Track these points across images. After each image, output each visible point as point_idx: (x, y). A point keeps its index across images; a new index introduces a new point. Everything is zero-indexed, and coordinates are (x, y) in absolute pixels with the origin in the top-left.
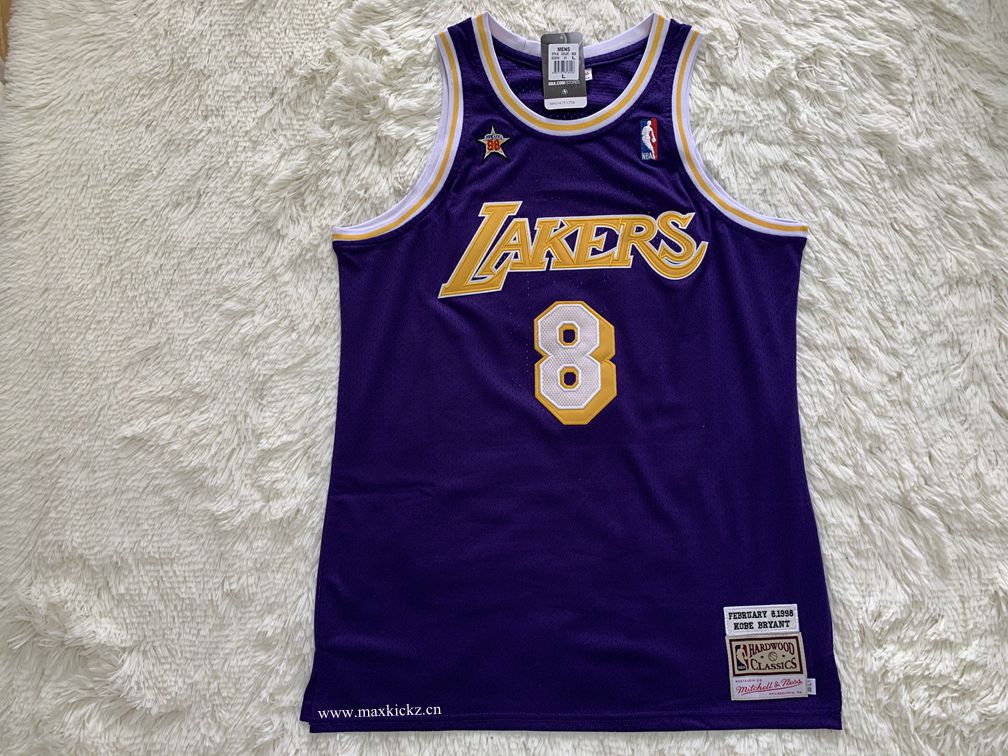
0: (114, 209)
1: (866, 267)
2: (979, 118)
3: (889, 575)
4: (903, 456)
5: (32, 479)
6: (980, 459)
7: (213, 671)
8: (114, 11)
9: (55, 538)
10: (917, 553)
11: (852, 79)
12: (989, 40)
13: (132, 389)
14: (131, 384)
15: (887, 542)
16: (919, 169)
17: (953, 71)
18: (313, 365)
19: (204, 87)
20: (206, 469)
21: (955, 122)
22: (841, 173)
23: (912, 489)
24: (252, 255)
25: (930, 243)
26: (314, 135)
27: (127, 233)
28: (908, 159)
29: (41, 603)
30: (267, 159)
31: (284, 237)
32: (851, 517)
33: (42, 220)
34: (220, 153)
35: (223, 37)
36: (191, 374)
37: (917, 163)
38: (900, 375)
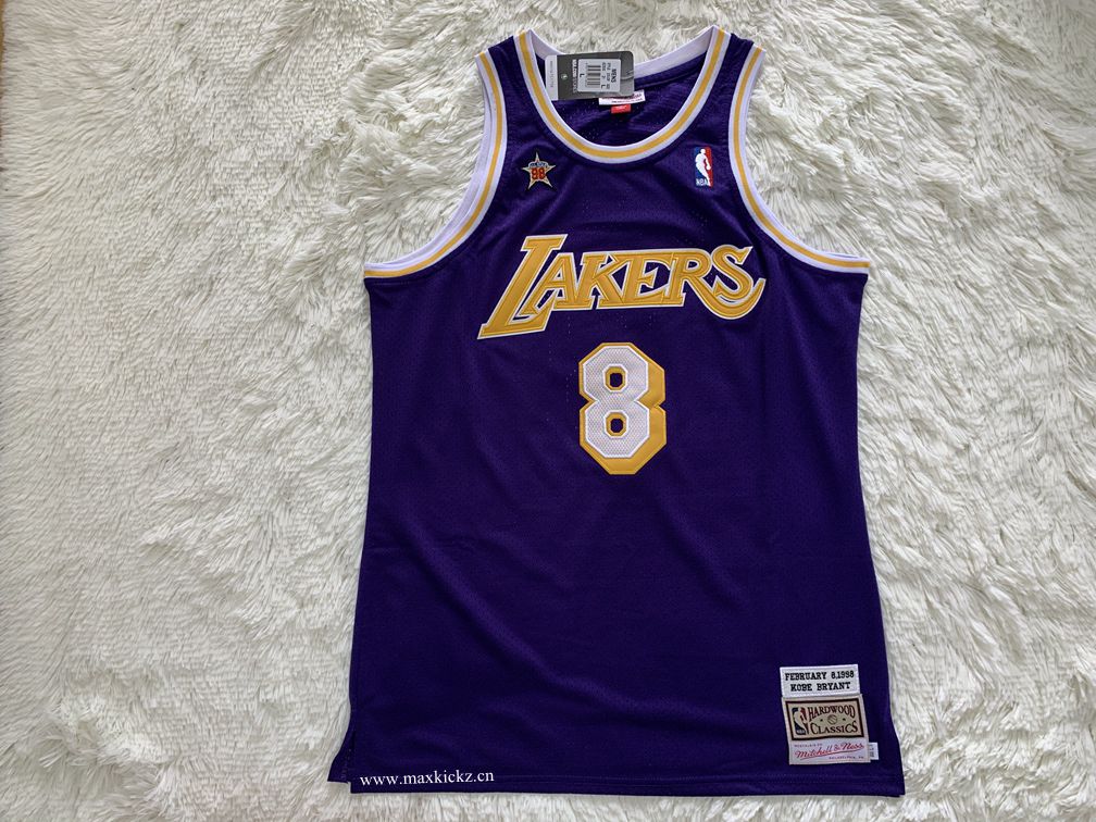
0: (123, 301)
1: (929, 330)
2: (1050, 161)
3: (960, 662)
4: (972, 535)
5: (55, 592)
6: (1055, 534)
7: (253, 784)
8: (110, 87)
9: (81, 654)
10: (989, 639)
11: (909, 124)
12: (1059, 73)
13: (152, 493)
14: (152, 487)
15: (956, 627)
16: (984, 221)
17: (1020, 110)
18: (340, 460)
19: (211, 165)
20: (233, 575)
21: (1023, 167)
22: (900, 228)
23: (983, 570)
24: (271, 345)
25: (998, 302)
26: (329, 213)
27: (139, 327)
28: (971, 210)
29: (72, 722)
30: (281, 241)
31: (303, 323)
32: (918, 601)
33: (49, 317)
34: (231, 236)
35: (228, 108)
36: (213, 475)
37: (981, 213)
38: (968, 447)
